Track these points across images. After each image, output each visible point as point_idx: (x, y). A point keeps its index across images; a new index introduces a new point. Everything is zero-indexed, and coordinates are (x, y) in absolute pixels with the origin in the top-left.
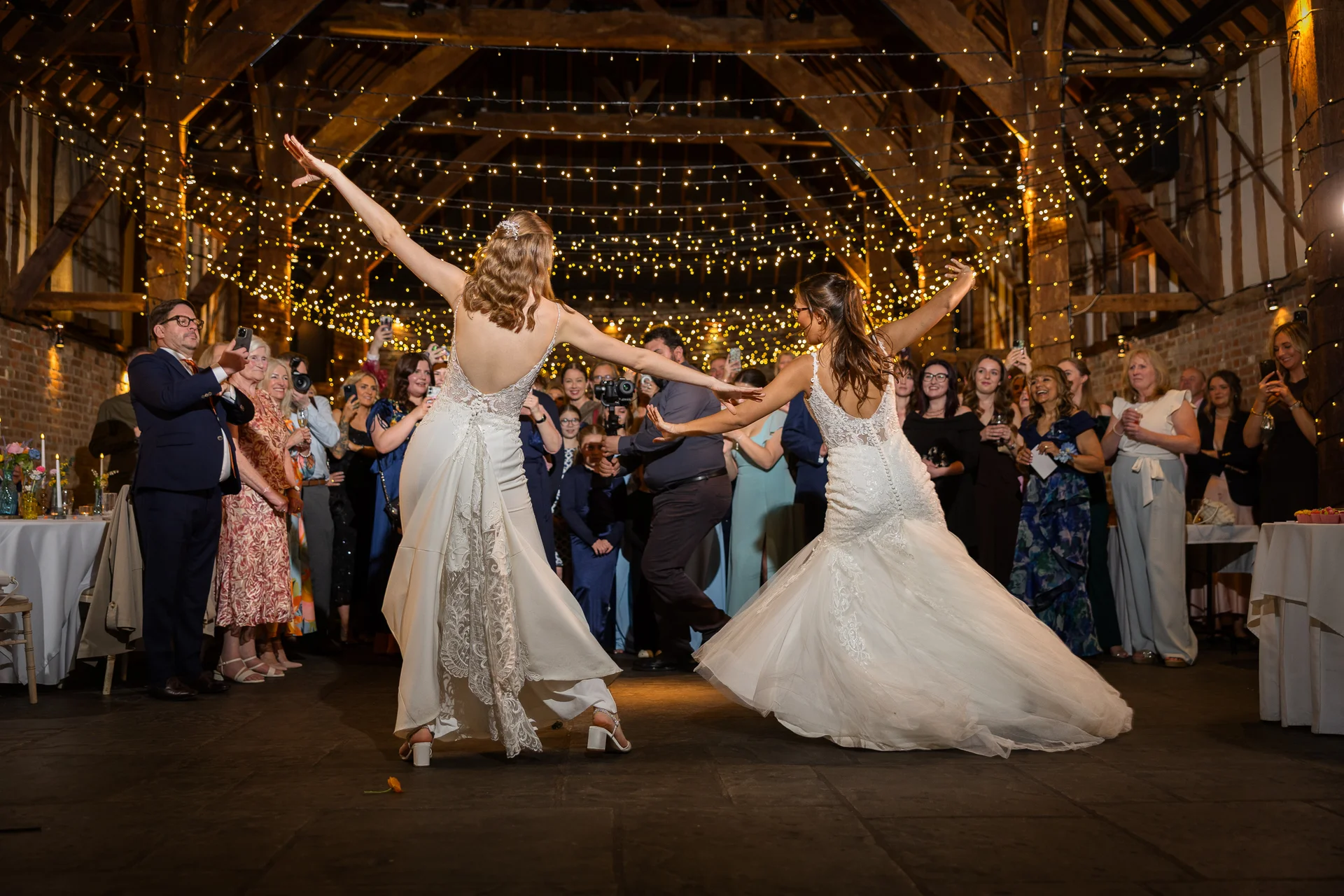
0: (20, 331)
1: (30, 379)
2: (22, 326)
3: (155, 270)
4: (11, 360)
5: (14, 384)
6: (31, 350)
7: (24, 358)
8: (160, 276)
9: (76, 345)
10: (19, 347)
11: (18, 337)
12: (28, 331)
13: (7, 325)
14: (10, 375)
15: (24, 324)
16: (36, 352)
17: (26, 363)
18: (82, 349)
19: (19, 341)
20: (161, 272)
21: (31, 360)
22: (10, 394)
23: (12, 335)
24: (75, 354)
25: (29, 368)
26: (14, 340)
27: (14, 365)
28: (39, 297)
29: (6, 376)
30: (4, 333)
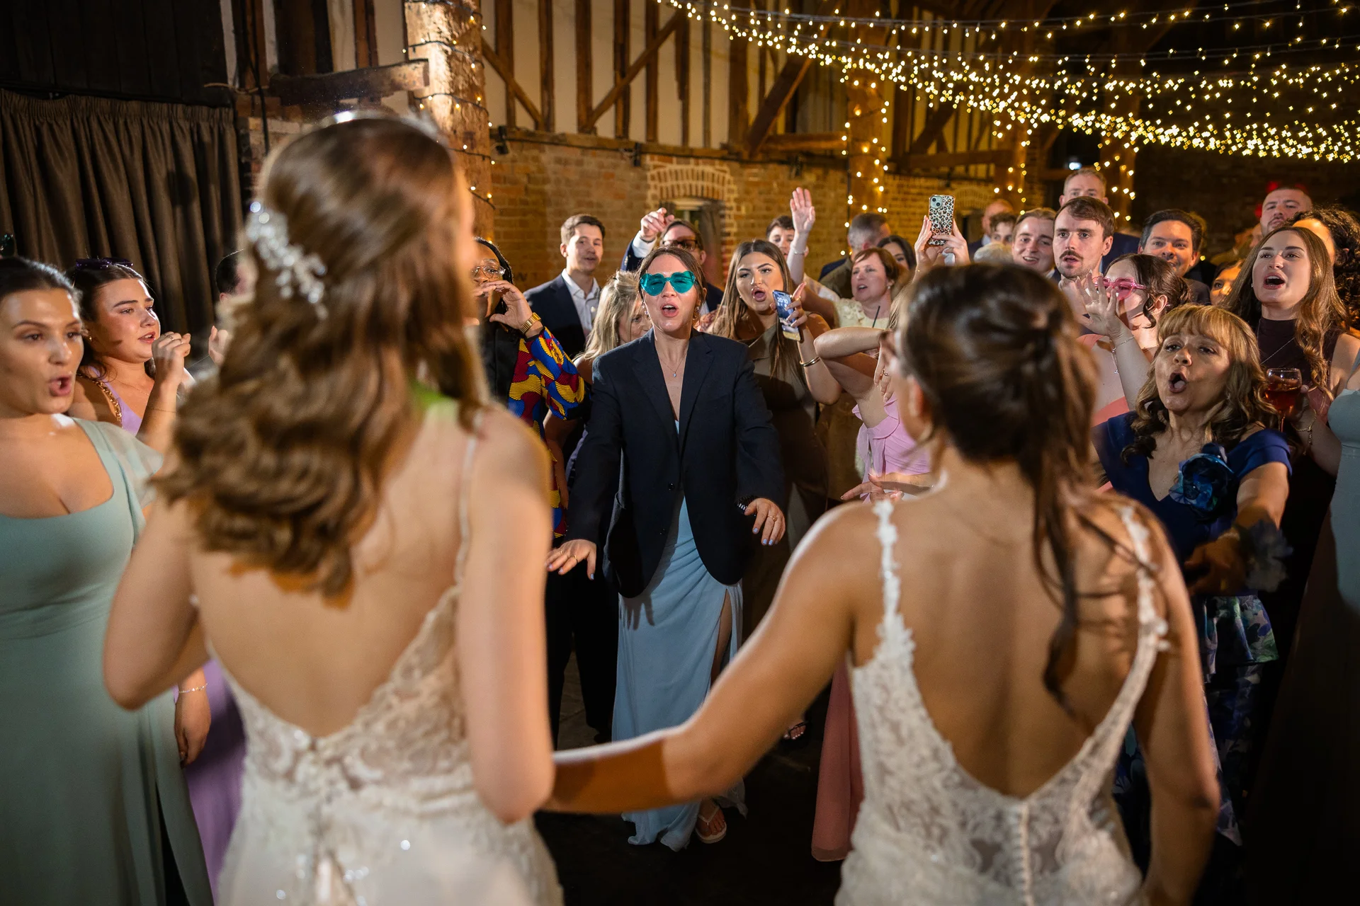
0: (757, 171)
1: (768, 209)
2: (759, 166)
3: (853, 113)
4: (748, 197)
6: (771, 184)
7: (760, 193)
8: (857, 117)
9: (820, 172)
10: (756, 184)
11: (755, 175)
12: (766, 169)
13: (741, 167)
14: (747, 209)
15: (762, 162)
16: (775, 186)
17: (763, 196)
18: (826, 173)
19: (756, 179)
20: (858, 113)
21: (769, 192)
22: (746, 226)
23: (750, 175)
24: (818, 178)
25: (765, 201)
26: (751, 179)
27: (751, 201)
28: (771, 139)
29: (743, 211)
30: (741, 175)
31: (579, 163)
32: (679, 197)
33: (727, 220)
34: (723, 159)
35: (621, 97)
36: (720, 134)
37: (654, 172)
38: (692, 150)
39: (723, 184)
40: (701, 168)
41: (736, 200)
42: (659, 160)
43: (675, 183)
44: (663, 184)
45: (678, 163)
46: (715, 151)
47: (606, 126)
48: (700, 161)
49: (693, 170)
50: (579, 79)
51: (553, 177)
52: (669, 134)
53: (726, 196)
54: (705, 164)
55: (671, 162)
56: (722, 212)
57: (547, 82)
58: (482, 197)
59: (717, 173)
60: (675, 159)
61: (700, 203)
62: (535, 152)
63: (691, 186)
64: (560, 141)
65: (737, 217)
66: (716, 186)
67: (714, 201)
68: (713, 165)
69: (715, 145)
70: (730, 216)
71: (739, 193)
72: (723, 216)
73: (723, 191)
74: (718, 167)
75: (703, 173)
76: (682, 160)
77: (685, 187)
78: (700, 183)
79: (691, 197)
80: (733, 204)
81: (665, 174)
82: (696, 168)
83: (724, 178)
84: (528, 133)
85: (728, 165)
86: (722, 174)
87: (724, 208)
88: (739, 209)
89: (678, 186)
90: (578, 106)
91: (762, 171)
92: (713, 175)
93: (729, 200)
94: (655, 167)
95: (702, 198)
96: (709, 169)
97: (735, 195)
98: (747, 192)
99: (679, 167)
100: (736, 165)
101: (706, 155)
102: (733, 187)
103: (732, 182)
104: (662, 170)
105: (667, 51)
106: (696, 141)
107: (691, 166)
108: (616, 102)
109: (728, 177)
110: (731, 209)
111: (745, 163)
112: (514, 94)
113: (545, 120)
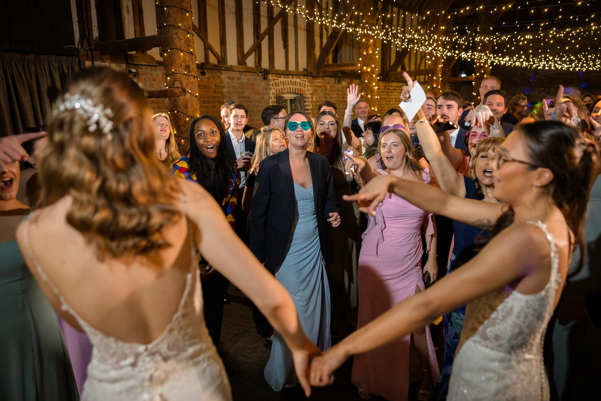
0: (320, 80)
2: (321, 78)
3: (363, 53)
4: (316, 92)
5: (318, 102)
6: (327, 86)
7: (322, 91)
8: (365, 55)
9: (349, 80)
10: (320, 87)
11: (319, 82)
12: (324, 80)
13: (313, 79)
14: (316, 98)
15: (322, 77)
16: (329, 87)
17: (323, 92)
19: (320, 84)
21: (326, 90)
23: (317, 83)
25: (324, 94)
26: (317, 84)
27: (318, 94)
28: (326, 66)
29: (314, 99)
30: (313, 83)
31: (239, 79)
32: (285, 93)
33: (307, 103)
34: (304, 75)
35: (257, 48)
36: (303, 64)
37: (273, 82)
38: (290, 72)
39: (305, 87)
40: (294, 80)
41: (311, 94)
42: (275, 77)
43: (283, 87)
44: (278, 88)
45: (284, 78)
46: (300, 72)
47: (251, 62)
48: (294, 77)
49: (291, 81)
50: (237, 40)
51: (227, 85)
52: (279, 65)
53: (306, 92)
54: (296, 78)
55: (281, 78)
56: (305, 100)
57: (223, 42)
58: (194, 95)
59: (302, 82)
60: (282, 76)
61: (295, 96)
62: (218, 74)
63: (290, 88)
64: (230, 69)
65: (311, 102)
66: (301, 88)
67: (301, 95)
68: (300, 78)
69: (301, 69)
70: (308, 101)
71: (312, 91)
72: (305, 101)
73: (305, 90)
74: (302, 79)
75: (295, 82)
76: (285, 76)
77: (287, 89)
78: (294, 87)
79: (290, 93)
80: (310, 96)
81: (278, 82)
82: (292, 80)
83: (305, 84)
84: (215, 65)
85: (307, 78)
86: (304, 82)
87: (306, 98)
88: (312, 98)
89: (284, 88)
90: (238, 53)
91: (323, 80)
92: (300, 83)
93: (308, 94)
94: (274, 80)
95: (295, 93)
96: (298, 80)
97: (311, 92)
98: (316, 90)
99: (284, 80)
100: (310, 78)
101: (297, 74)
102: (309, 88)
103: (309, 86)
104: (277, 81)
105: (278, 27)
106: (292, 68)
107: (290, 79)
108: (255, 51)
109: (307, 83)
110: (309, 98)
111: (314, 77)
112: (208, 48)
113: (222, 60)
